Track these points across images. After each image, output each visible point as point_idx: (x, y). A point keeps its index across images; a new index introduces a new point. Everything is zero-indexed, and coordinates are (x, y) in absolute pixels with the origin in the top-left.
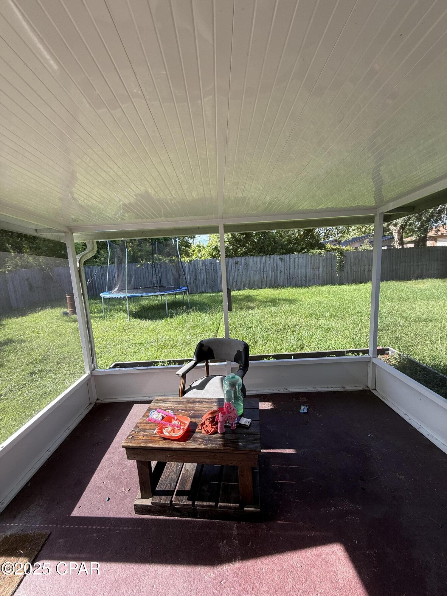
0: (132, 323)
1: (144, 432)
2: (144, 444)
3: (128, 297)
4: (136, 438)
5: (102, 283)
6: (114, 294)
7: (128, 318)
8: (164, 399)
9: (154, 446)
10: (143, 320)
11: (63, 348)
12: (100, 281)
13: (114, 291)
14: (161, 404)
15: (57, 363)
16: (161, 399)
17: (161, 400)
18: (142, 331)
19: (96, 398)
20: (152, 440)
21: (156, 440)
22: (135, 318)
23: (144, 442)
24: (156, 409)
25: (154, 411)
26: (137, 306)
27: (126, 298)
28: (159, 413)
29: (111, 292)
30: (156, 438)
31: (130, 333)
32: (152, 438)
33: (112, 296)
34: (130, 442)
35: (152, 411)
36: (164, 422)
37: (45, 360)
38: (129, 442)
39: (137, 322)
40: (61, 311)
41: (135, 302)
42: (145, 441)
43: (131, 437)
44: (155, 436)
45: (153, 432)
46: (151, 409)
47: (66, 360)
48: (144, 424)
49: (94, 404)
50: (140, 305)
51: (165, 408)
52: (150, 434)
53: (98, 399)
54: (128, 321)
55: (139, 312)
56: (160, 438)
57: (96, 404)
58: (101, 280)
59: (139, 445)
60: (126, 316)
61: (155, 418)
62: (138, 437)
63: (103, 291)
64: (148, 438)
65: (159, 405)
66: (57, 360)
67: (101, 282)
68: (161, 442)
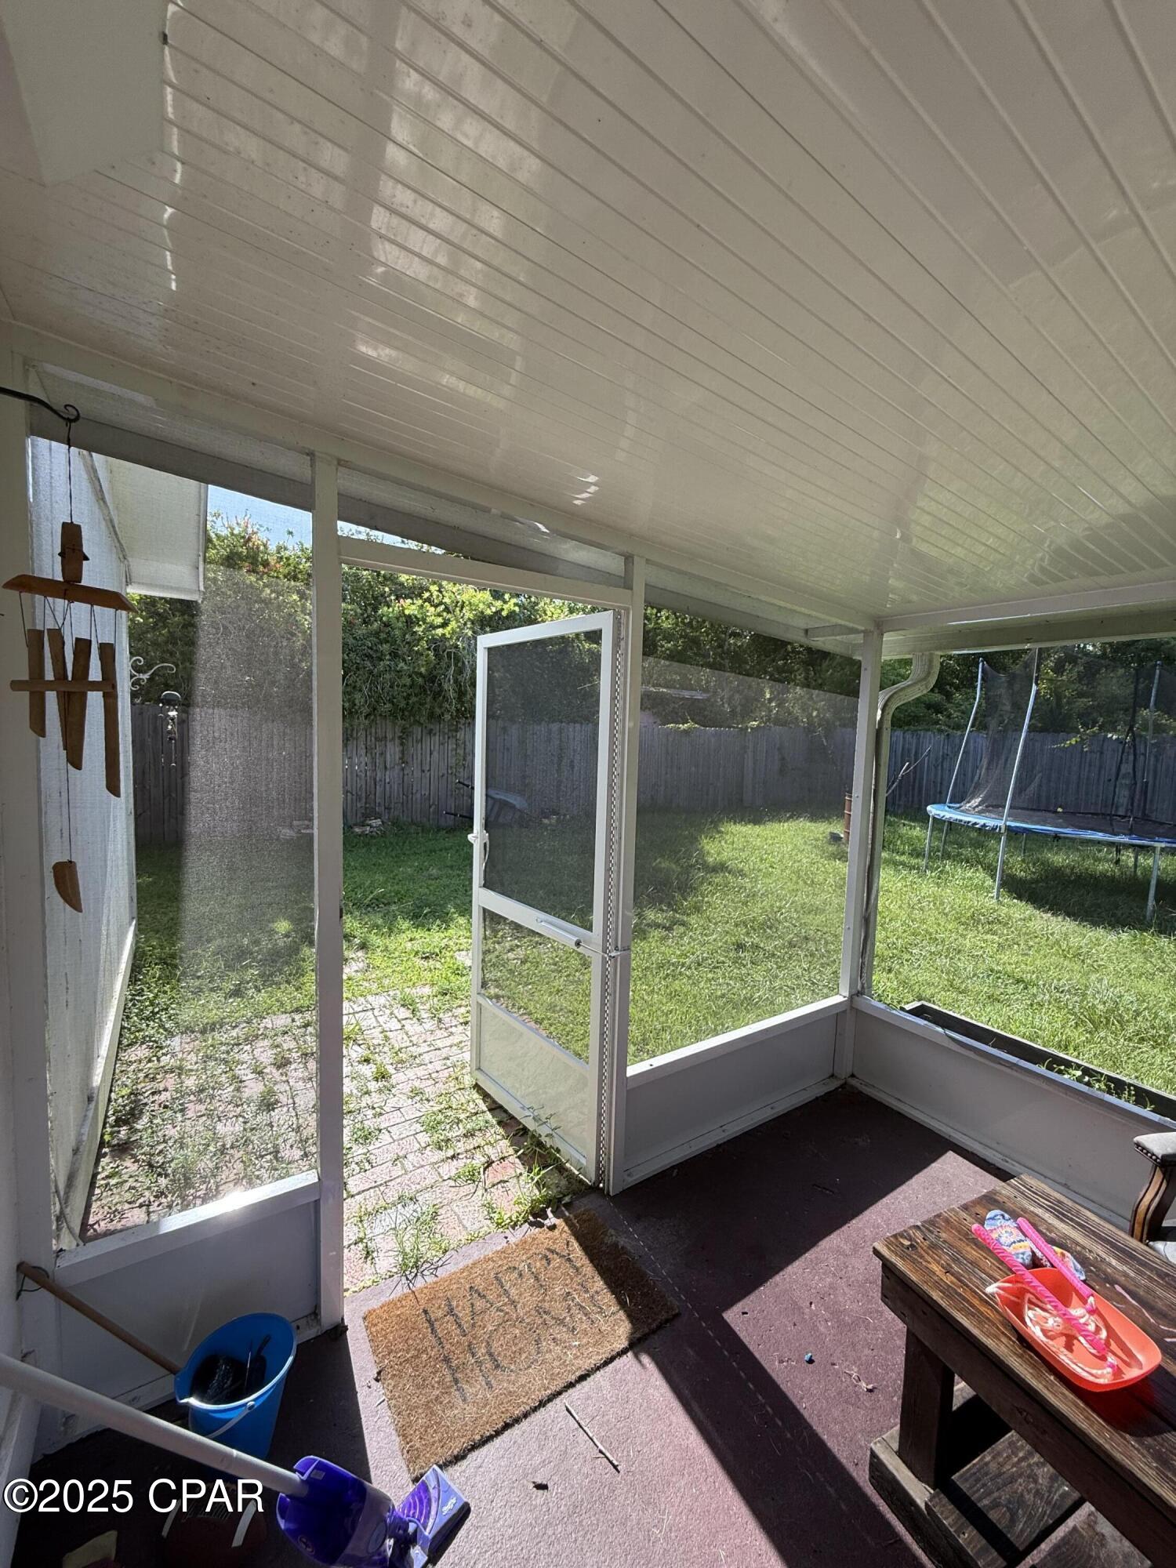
0: (1005, 910)
1: (954, 1260)
2: (942, 1298)
3: (1008, 828)
4: (922, 1257)
5: (942, 779)
6: (969, 814)
7: (995, 890)
8: (1059, 1202)
9: (975, 1332)
10: (1046, 912)
11: (811, 917)
12: (936, 775)
13: (968, 805)
14: (1039, 1211)
15: (790, 943)
16: (1043, 1192)
17: (1047, 1197)
18: (1031, 943)
19: (849, 1071)
20: (973, 1306)
21: (987, 1318)
22: (1020, 898)
23: (944, 1293)
24: (1014, 1216)
25: (1007, 1216)
26: (1034, 864)
27: (1003, 831)
28: (1023, 1238)
29: (958, 805)
30: (991, 1315)
31: (989, 937)
32: (976, 1302)
33: (959, 817)
34: (900, 1257)
35: (998, 1212)
36: (1036, 1283)
37: (770, 928)
38: (896, 1255)
39: (1019, 910)
40: (829, 830)
41: (1031, 850)
42: (948, 1292)
43: (907, 1243)
44: (987, 1302)
45: (986, 1286)
46: (996, 1201)
47: (809, 945)
48: (959, 1232)
49: (842, 1082)
50: (1045, 863)
51: (1053, 1235)
52: (970, 1280)
53: (853, 1076)
54: (994, 901)
55: (1037, 881)
56: (1003, 1324)
57: (846, 1083)
58: (940, 772)
59: (925, 1287)
60: (989, 882)
61: (1002, 1240)
62: (930, 1259)
63: (939, 800)
64: (961, 1291)
65: (1032, 1209)
66: (791, 936)
67: (939, 777)
68: (1004, 1340)
